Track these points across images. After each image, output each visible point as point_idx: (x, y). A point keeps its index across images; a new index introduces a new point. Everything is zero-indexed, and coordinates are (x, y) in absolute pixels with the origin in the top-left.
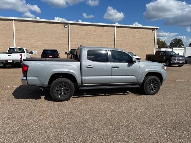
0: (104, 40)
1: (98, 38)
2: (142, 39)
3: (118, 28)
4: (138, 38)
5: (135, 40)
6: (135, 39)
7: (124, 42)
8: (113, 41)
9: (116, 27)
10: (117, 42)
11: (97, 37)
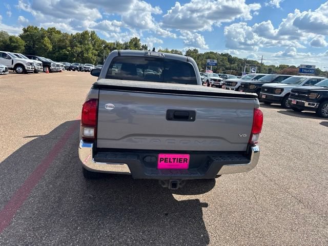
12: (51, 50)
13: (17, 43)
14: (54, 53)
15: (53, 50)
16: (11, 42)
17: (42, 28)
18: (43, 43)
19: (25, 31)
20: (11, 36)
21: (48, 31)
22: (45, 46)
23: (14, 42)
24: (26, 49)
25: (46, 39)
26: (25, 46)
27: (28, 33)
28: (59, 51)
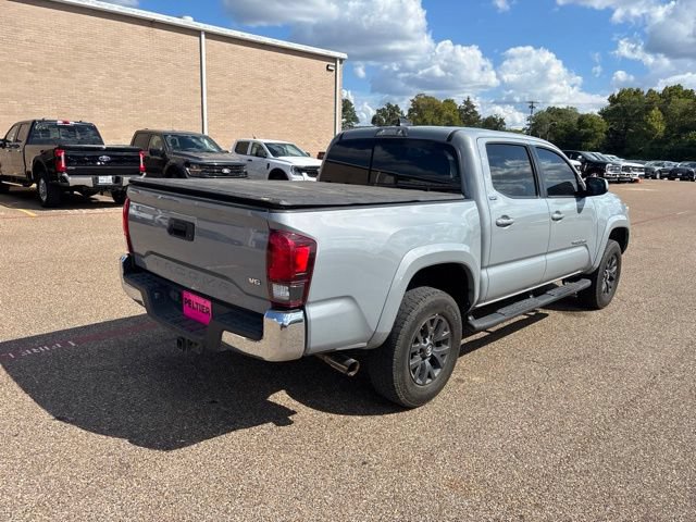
0: (162, 86)
1: (133, 76)
2: (296, 92)
3: (211, 42)
4: (284, 89)
5: (274, 94)
6: (274, 90)
7: (236, 98)
8: (196, 92)
9: (203, 36)
10: (212, 98)
11: (127, 69)
12: (662, 134)
13: (591, 127)
14: (667, 142)
15: (666, 136)
16: (580, 128)
17: (650, 91)
18: (645, 123)
19: (613, 100)
20: (582, 116)
21: (662, 96)
22: (650, 127)
23: (585, 126)
24: (608, 138)
25: (655, 112)
26: (606, 133)
27: (619, 104)
28: (679, 137)
